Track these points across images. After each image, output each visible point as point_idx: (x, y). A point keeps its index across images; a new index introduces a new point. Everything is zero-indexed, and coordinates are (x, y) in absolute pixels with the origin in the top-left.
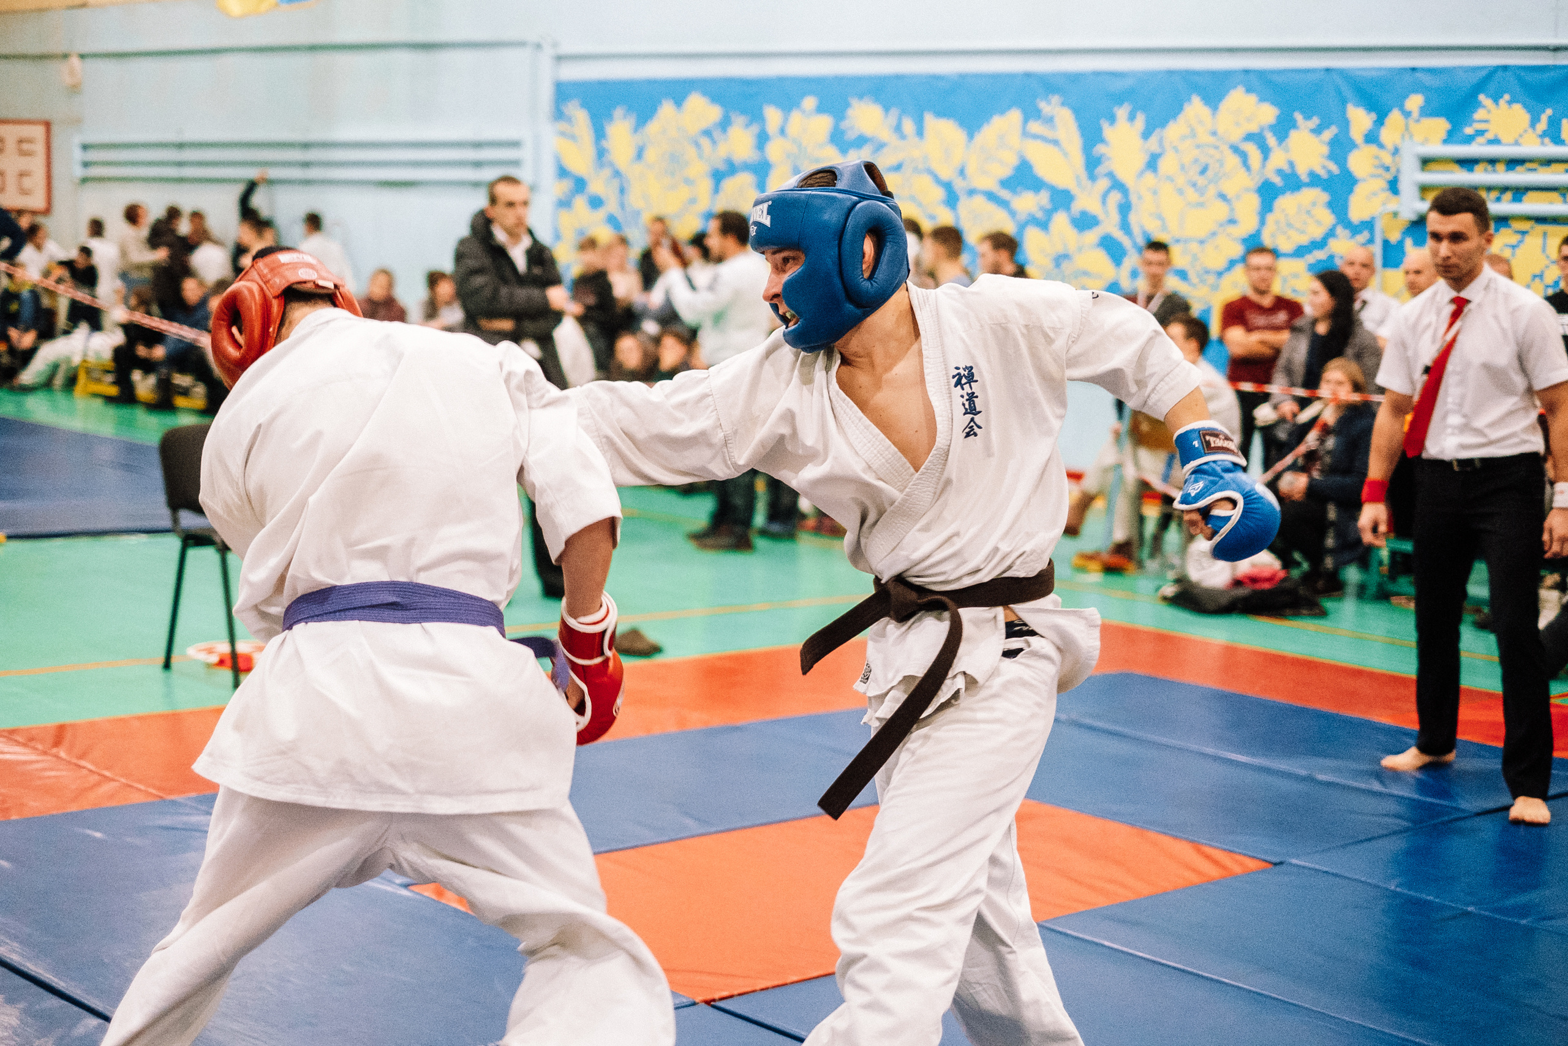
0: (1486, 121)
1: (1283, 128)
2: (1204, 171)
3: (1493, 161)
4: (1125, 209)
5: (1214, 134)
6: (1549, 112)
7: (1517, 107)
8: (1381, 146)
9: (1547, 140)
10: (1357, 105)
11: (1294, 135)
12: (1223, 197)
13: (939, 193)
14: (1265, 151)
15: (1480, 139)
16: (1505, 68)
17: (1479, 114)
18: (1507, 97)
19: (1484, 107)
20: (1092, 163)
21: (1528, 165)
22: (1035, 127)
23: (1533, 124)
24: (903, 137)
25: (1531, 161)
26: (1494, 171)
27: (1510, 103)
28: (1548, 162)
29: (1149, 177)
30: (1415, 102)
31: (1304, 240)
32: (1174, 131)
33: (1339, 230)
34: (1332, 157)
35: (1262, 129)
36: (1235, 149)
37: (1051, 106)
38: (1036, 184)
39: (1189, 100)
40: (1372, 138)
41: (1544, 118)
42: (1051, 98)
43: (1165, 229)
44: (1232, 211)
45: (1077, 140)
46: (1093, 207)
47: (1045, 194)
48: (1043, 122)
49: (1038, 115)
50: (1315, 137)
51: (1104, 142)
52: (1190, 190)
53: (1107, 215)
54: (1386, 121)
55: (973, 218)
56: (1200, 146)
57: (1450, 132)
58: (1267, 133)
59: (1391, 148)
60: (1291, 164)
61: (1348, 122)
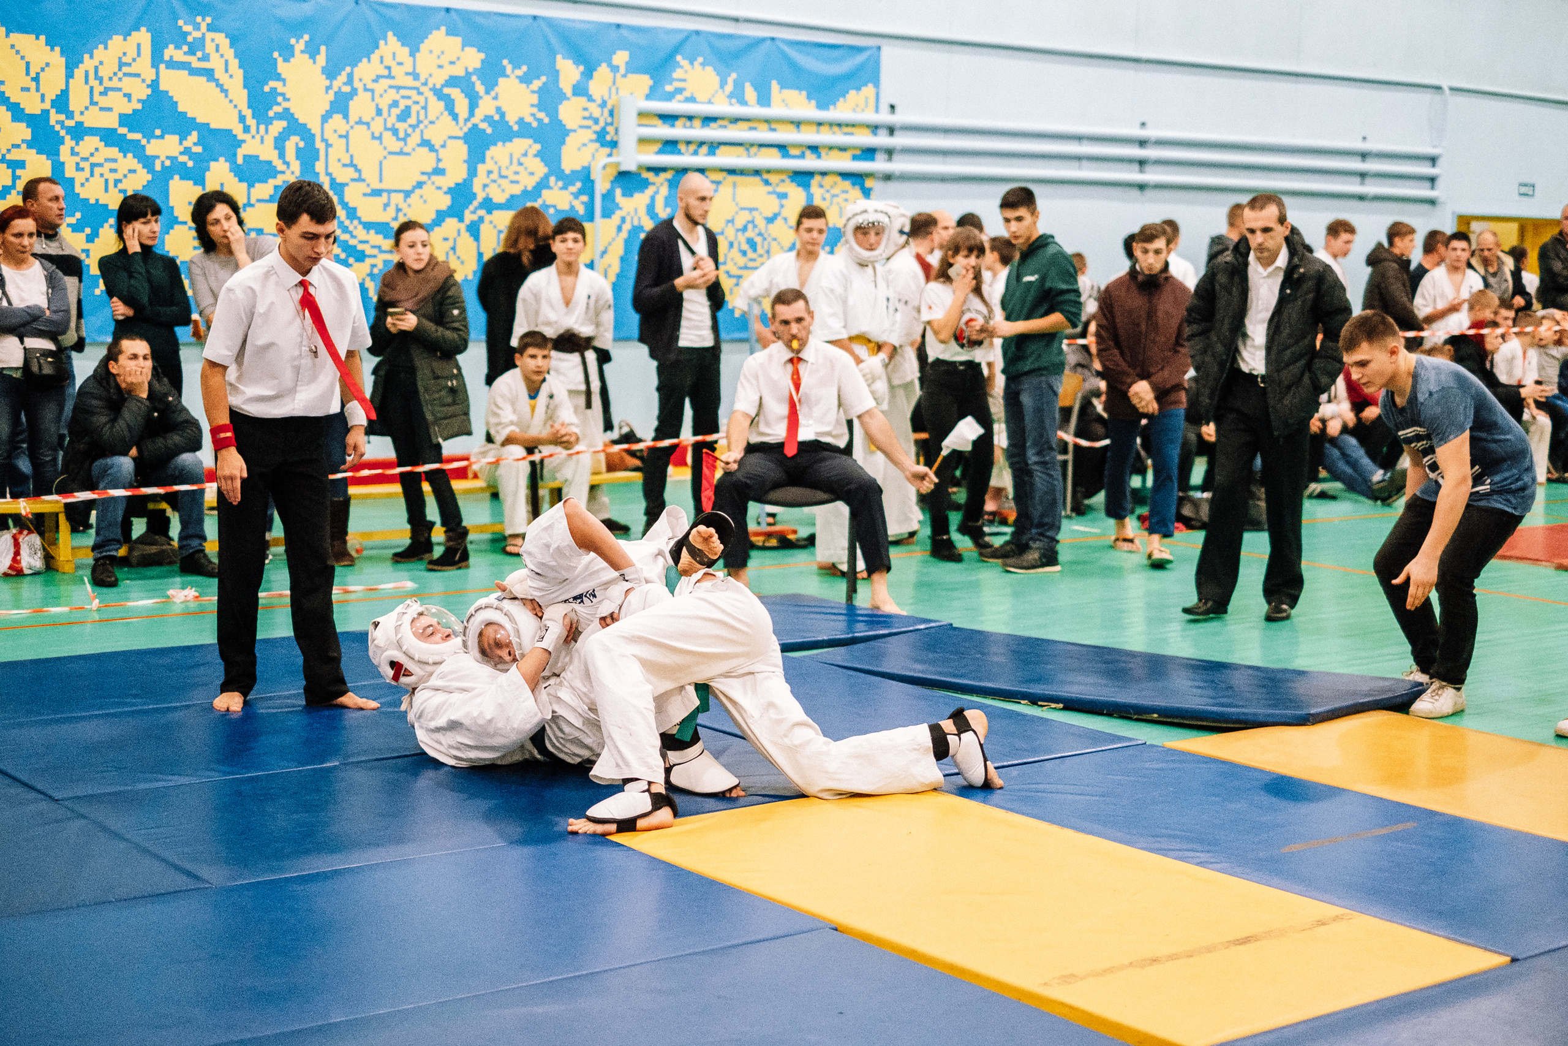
0: (684, 80)
1: (491, 74)
2: (404, 115)
3: (690, 118)
4: (307, 156)
5: (416, 76)
6: (734, 75)
7: (707, 70)
8: (591, 99)
9: (734, 101)
10: (564, 58)
11: (502, 81)
12: (426, 143)
14: (472, 98)
15: (679, 97)
16: (697, 33)
17: (678, 74)
18: (700, 59)
19: (682, 67)
20: (261, 102)
21: (720, 122)
22: (170, 52)
23: (722, 87)
25: (723, 118)
26: (691, 127)
27: (703, 65)
28: (735, 120)
29: (337, 118)
30: (621, 58)
31: (517, 190)
32: (366, 70)
33: (553, 180)
34: (541, 106)
35: (468, 74)
36: (438, 94)
37: (198, 29)
38: (182, 124)
39: (385, 38)
40: (580, 90)
41: (730, 81)
42: (199, 19)
43: (360, 179)
44: (439, 160)
45: (239, 74)
46: (267, 152)
47: (194, 137)
48: (185, 48)
49: (180, 38)
50: (524, 86)
51: (278, 77)
52: (388, 136)
53: (288, 164)
54: (595, 74)
55: (86, 165)
56: (398, 88)
57: (652, 88)
58: (474, 78)
59: (599, 101)
60: (498, 109)
61: (557, 72)
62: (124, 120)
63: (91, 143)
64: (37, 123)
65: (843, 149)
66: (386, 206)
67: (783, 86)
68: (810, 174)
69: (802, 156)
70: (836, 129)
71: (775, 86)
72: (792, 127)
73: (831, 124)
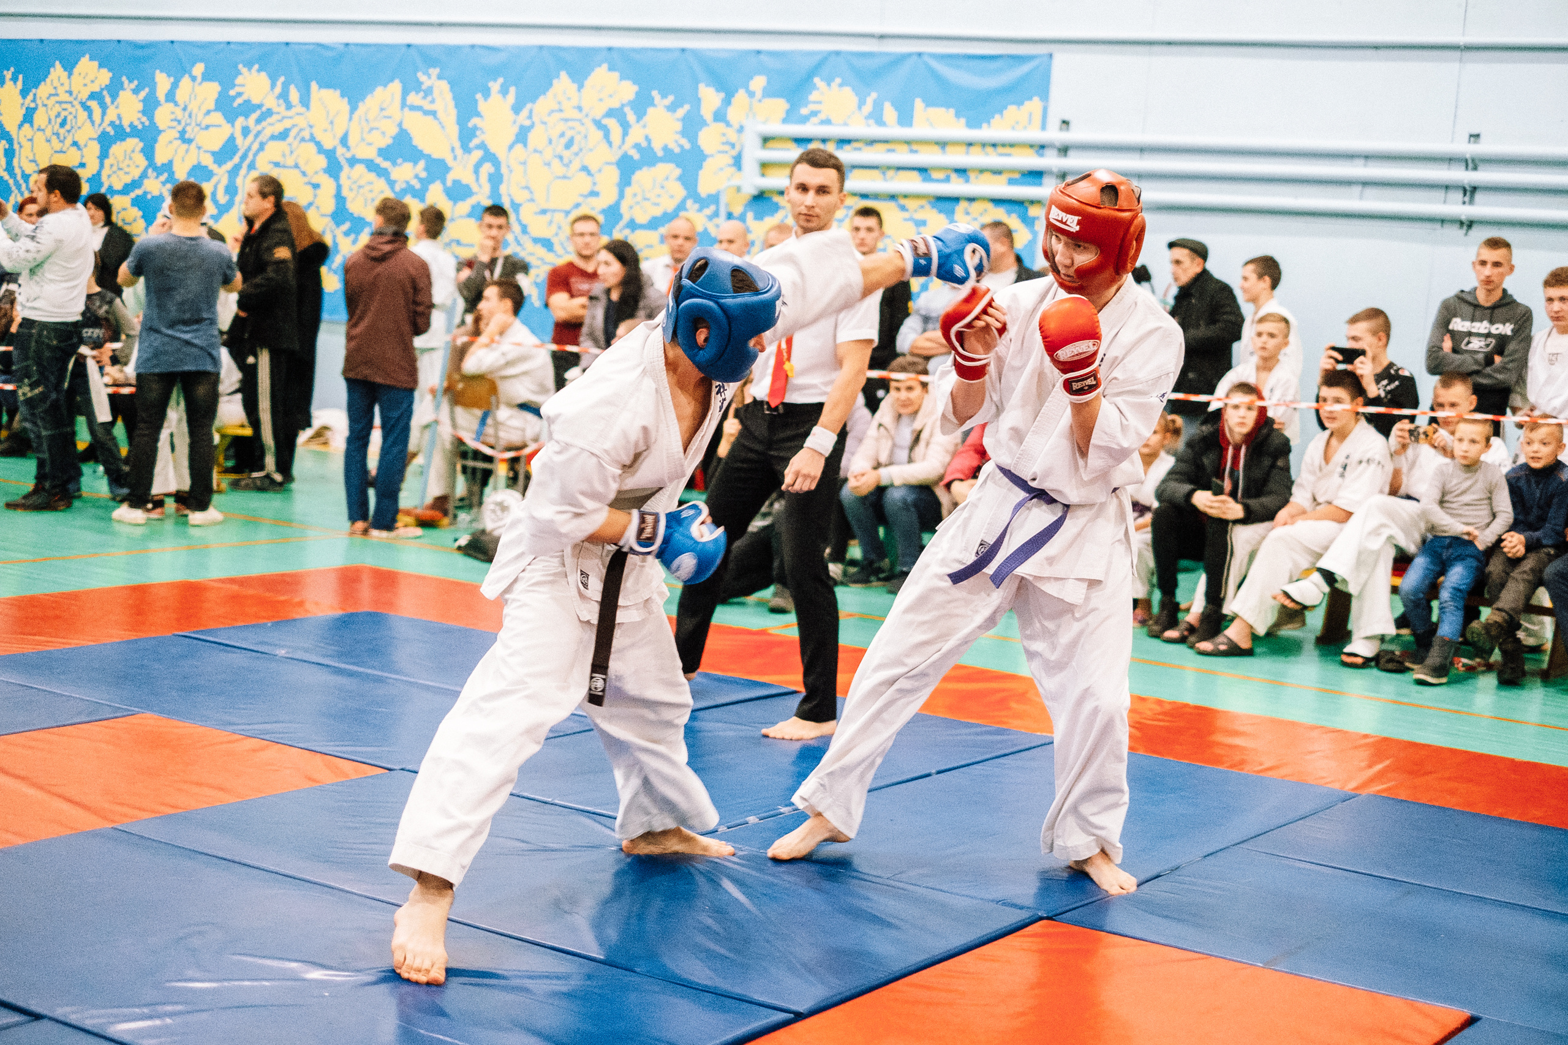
0: (820, 102)
1: (641, 104)
2: (569, 145)
4: (496, 180)
5: (580, 109)
6: (874, 95)
7: (848, 91)
8: (728, 124)
9: (871, 122)
10: (707, 85)
11: (651, 111)
12: (585, 169)
13: (322, 162)
14: (625, 127)
15: (814, 120)
16: (838, 53)
17: (814, 96)
18: (838, 80)
19: (818, 89)
20: (466, 135)
21: (855, 145)
22: (414, 98)
23: (860, 108)
24: (289, 106)
25: (857, 140)
27: (841, 85)
28: (872, 142)
29: (519, 147)
30: (758, 83)
31: (658, 212)
32: (542, 105)
33: (689, 203)
34: (684, 133)
35: (623, 105)
36: (598, 124)
37: (430, 78)
38: (414, 155)
39: (558, 77)
40: (720, 116)
41: (870, 101)
42: (431, 71)
43: (532, 200)
44: (595, 184)
45: (453, 112)
46: (467, 178)
47: (422, 164)
48: (422, 94)
49: (417, 86)
50: (670, 114)
51: (479, 115)
52: (556, 163)
53: (480, 186)
54: (733, 100)
55: (354, 187)
56: (566, 120)
57: (788, 112)
58: (627, 110)
59: (736, 126)
60: (647, 139)
61: (699, 100)
62: (382, 152)
63: (360, 168)
64: (330, 155)
65: (997, 172)
66: (551, 222)
67: (929, 103)
68: (956, 199)
69: (947, 180)
70: (990, 149)
71: (919, 104)
72: (936, 148)
73: (984, 145)
